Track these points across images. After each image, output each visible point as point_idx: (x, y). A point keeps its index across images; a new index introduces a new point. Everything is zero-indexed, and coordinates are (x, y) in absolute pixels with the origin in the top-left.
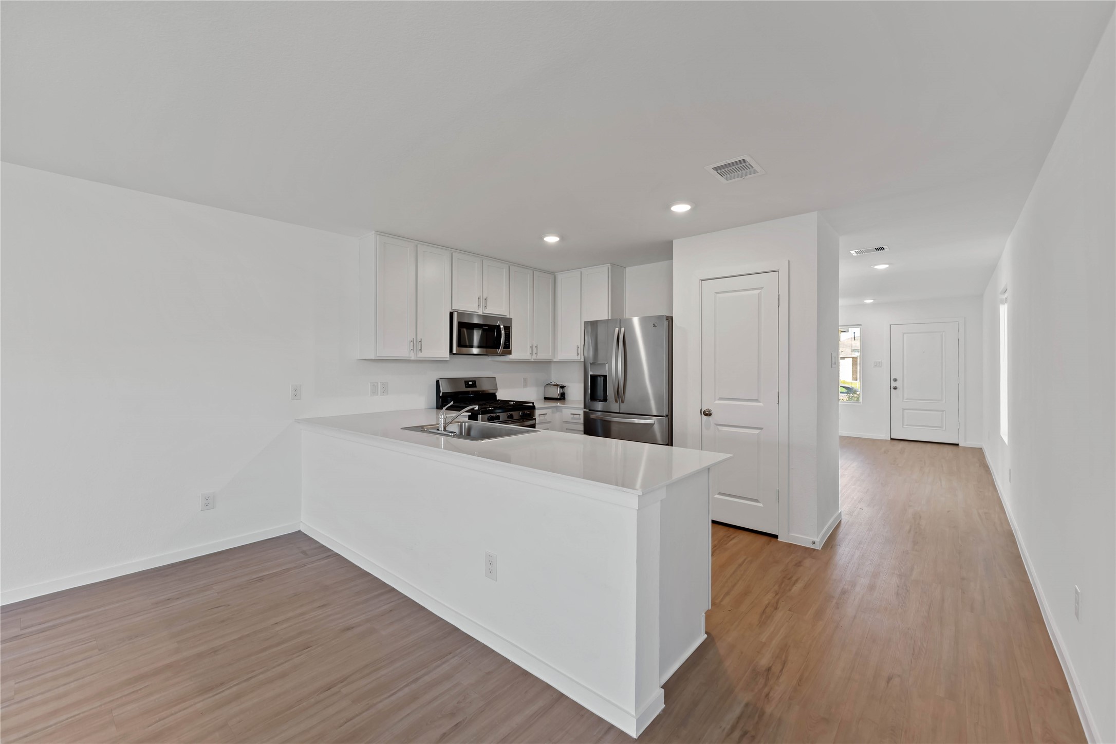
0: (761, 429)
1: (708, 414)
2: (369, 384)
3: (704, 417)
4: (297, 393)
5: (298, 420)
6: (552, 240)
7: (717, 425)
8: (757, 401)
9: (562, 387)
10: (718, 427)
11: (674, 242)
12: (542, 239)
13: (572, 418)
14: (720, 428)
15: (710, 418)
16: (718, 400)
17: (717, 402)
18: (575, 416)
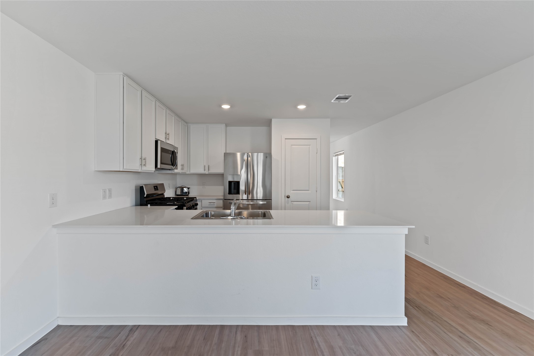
0: (310, 202)
1: (288, 197)
2: (102, 190)
3: (287, 199)
4: (53, 202)
5: (55, 225)
6: (226, 107)
7: (292, 201)
8: (308, 190)
9: (188, 188)
10: (292, 202)
11: (273, 119)
12: (220, 106)
13: (209, 205)
14: (293, 203)
15: (289, 199)
16: (292, 191)
17: (292, 192)
18: (211, 203)
